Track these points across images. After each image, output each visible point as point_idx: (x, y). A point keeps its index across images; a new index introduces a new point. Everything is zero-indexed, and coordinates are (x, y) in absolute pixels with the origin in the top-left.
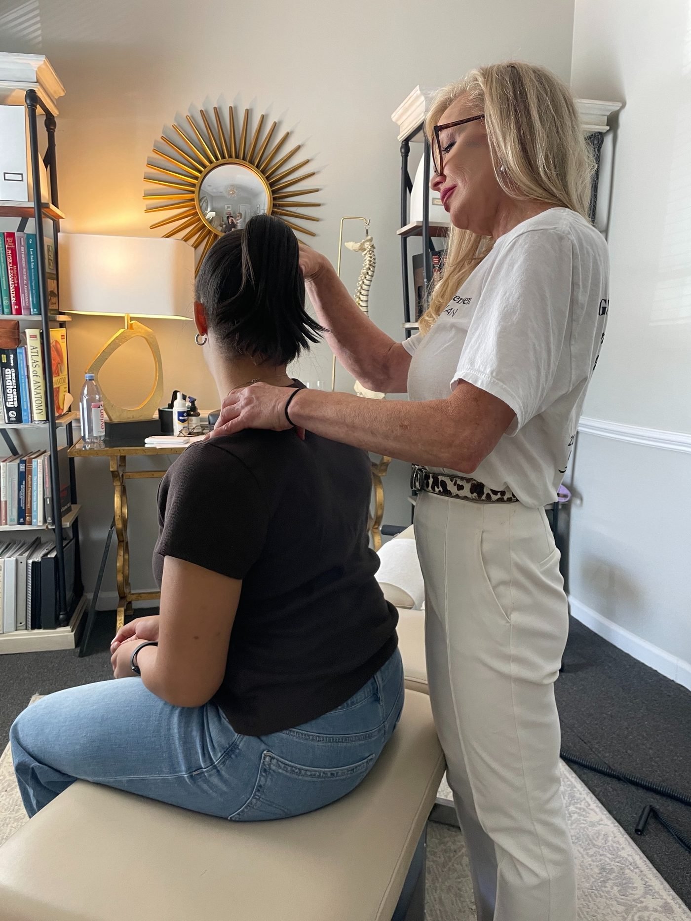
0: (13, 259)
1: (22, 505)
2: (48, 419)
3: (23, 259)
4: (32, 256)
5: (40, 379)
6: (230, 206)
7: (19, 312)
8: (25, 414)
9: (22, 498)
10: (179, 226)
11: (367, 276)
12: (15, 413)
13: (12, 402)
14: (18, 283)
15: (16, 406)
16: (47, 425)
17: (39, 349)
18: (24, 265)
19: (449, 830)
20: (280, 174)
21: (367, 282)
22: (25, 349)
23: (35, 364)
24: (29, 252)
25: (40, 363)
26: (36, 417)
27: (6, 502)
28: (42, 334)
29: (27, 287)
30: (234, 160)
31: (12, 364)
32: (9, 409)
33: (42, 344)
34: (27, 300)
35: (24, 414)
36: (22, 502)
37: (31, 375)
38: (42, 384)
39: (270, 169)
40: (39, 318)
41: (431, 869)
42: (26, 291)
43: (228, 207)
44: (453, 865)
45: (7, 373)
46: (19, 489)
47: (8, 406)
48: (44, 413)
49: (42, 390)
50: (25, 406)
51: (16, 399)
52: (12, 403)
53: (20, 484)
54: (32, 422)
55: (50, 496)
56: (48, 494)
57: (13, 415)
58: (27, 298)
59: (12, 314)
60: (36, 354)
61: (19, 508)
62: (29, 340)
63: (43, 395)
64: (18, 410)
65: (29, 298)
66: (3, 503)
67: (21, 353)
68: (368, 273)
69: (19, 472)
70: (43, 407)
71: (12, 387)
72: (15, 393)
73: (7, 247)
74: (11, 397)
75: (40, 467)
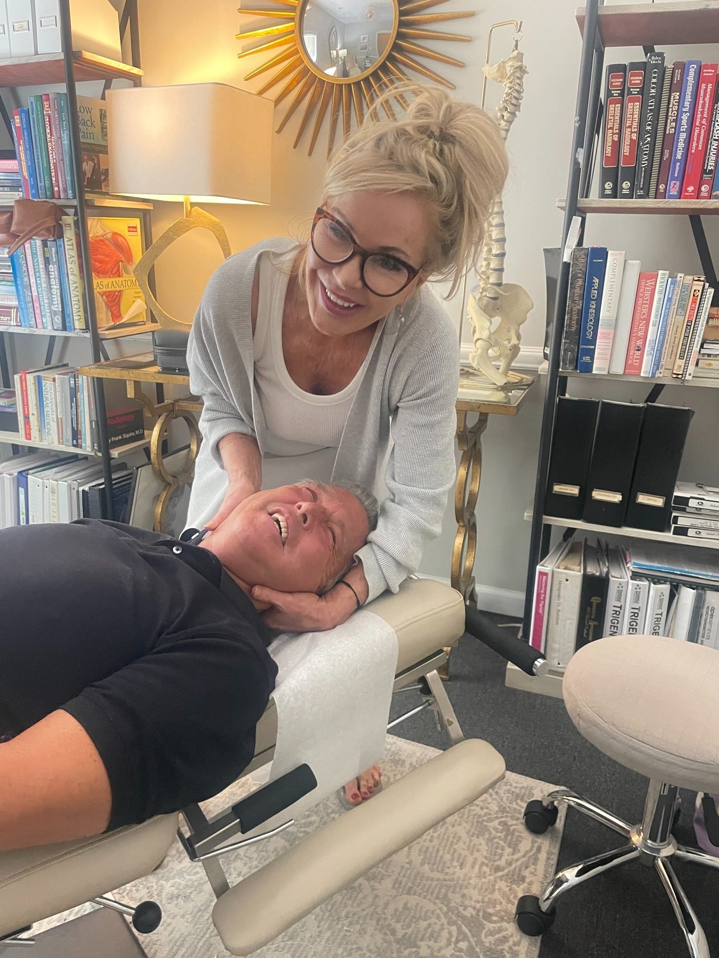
0: (51, 128)
1: (75, 426)
2: (87, 328)
3: (58, 127)
4: (64, 123)
5: (77, 279)
7: (59, 196)
8: (69, 320)
9: (74, 417)
12: (59, 318)
14: (56, 158)
15: (60, 309)
16: (88, 335)
17: (73, 241)
22: (64, 240)
23: (71, 259)
24: (62, 118)
25: (76, 259)
26: (77, 326)
27: (61, 419)
31: (54, 260)
32: (55, 313)
33: (78, 235)
34: (64, 179)
35: (67, 320)
36: (74, 422)
37: (69, 273)
38: (79, 285)
40: (74, 202)
42: (62, 169)
45: (51, 270)
46: (71, 407)
48: (83, 320)
49: (79, 293)
50: (68, 311)
51: (59, 301)
52: (57, 306)
53: (72, 401)
54: (74, 330)
55: (95, 419)
56: (94, 418)
57: (58, 320)
59: (53, 197)
60: (71, 247)
61: (73, 428)
62: (64, 230)
63: (80, 298)
64: (63, 314)
65: (65, 177)
66: (60, 420)
67: (60, 246)
68: (503, 116)
69: (71, 388)
70: (82, 313)
71: (55, 287)
72: (59, 294)
73: (45, 113)
74: (56, 299)
75: (85, 384)
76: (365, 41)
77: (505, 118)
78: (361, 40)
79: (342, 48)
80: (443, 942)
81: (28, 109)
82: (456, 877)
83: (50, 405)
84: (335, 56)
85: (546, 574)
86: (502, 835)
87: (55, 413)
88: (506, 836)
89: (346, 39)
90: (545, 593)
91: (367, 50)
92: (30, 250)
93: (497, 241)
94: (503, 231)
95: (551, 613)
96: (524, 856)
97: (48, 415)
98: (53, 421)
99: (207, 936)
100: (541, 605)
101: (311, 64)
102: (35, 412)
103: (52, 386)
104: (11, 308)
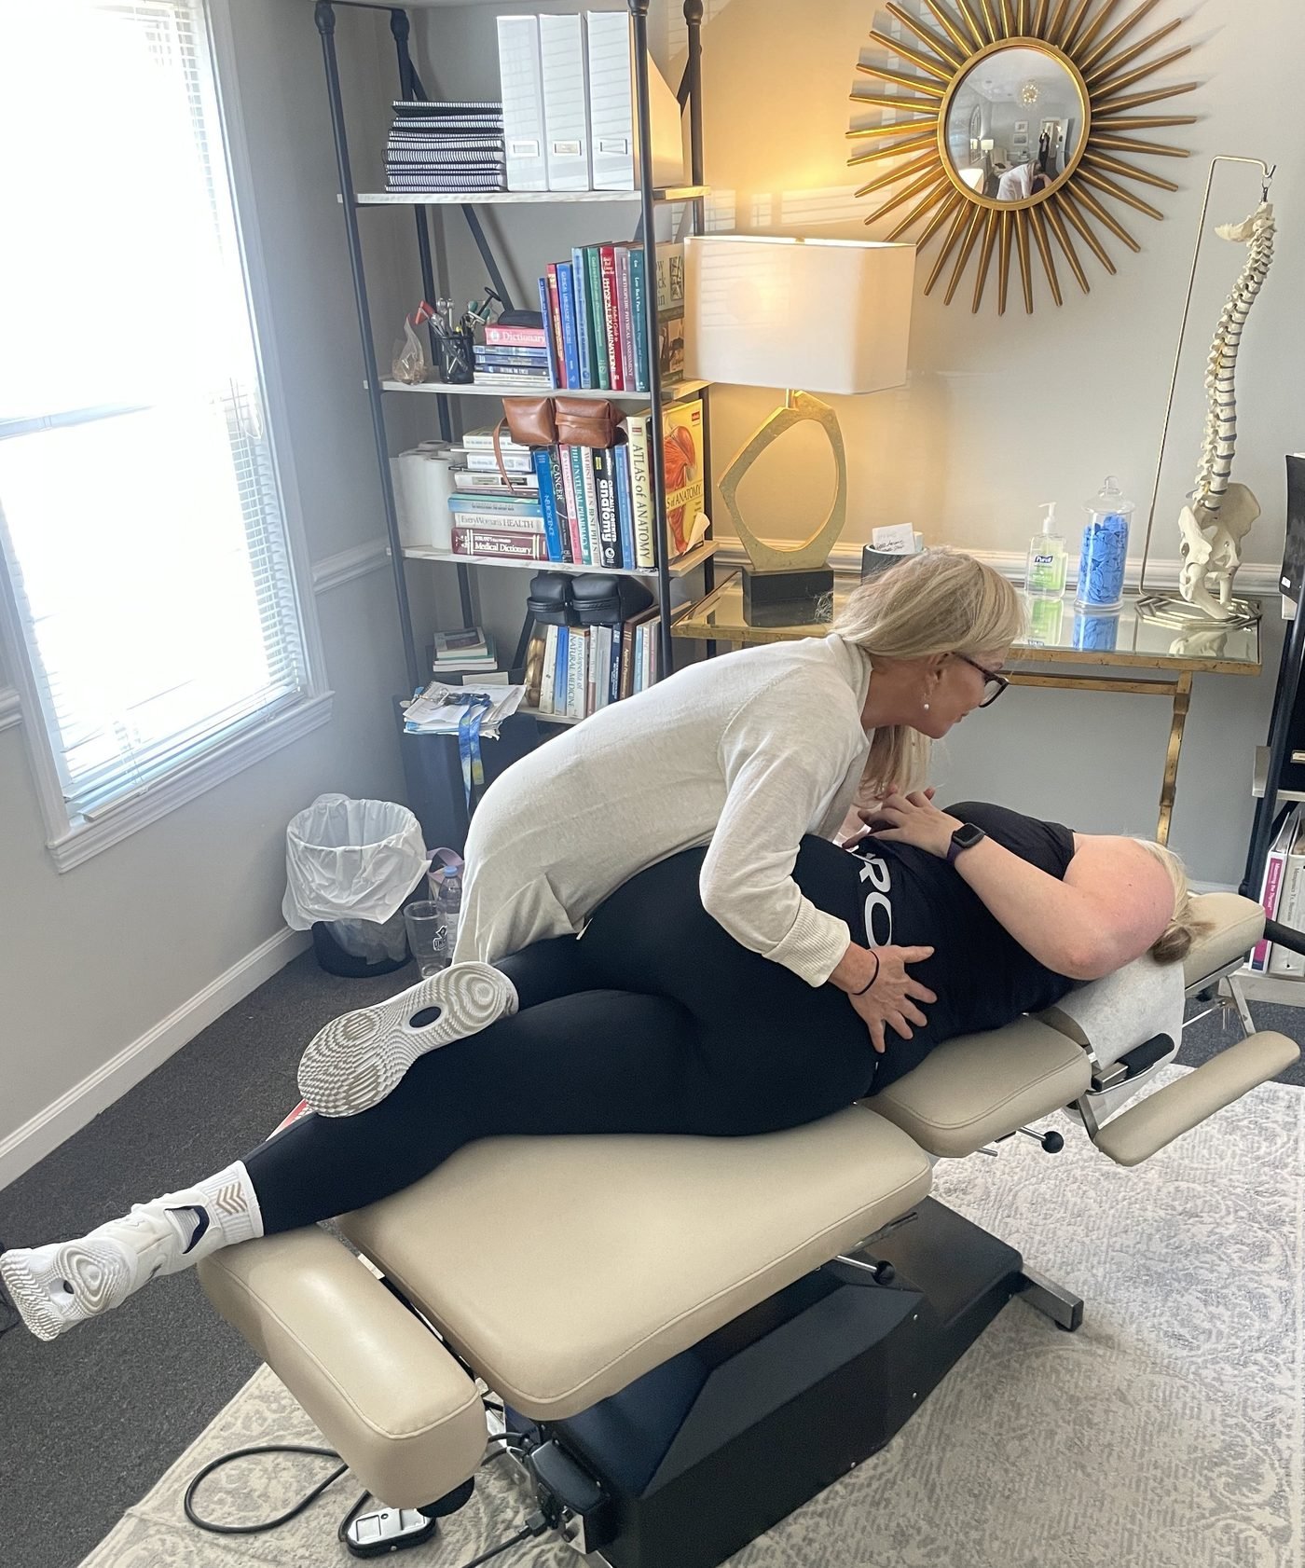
0: (612, 295)
1: (616, 693)
2: (656, 565)
3: (626, 294)
4: (638, 290)
5: (646, 501)
6: (1026, 123)
7: (620, 387)
8: (627, 554)
9: (615, 683)
10: (901, 193)
11: (1245, 294)
12: (613, 552)
13: (610, 537)
14: (619, 336)
15: (615, 540)
16: (656, 574)
17: (645, 451)
18: (626, 306)
19: (1038, 1317)
20: (1114, 59)
21: (1241, 306)
22: (627, 448)
23: (639, 475)
24: (633, 283)
25: (646, 474)
26: (640, 563)
27: (594, 684)
28: (649, 425)
29: (632, 344)
30: (1021, 39)
31: (609, 473)
32: (606, 545)
33: (650, 441)
34: (630, 365)
35: (625, 554)
36: (615, 689)
37: (634, 492)
38: (648, 508)
39: (1097, 47)
40: (646, 396)
41: (975, 1354)
42: (629, 352)
43: (1021, 127)
44: (1009, 1360)
45: (602, 487)
46: (612, 669)
47: (605, 540)
48: (651, 555)
49: (648, 519)
50: (625, 542)
51: (614, 529)
52: (610, 535)
53: (612, 661)
54: (636, 567)
57: (611, 553)
58: (632, 365)
59: (610, 388)
60: (640, 459)
62: (631, 435)
63: (649, 526)
64: (618, 546)
65: (633, 363)
66: (591, 685)
67: (621, 455)
68: (1247, 287)
69: (613, 644)
70: (650, 547)
71: (608, 510)
72: (613, 520)
73: (603, 273)
74: (608, 526)
75: (646, 640)
76: (1022, 130)
77: (1250, 289)
78: (1017, 127)
79: (986, 137)
80: (1223, 1213)
81: (571, 266)
82: (1218, 1166)
83: (576, 666)
84: (975, 147)
85: (1280, 861)
86: (1256, 1132)
87: (583, 678)
88: (1260, 1132)
89: (992, 123)
90: (1276, 884)
91: (1026, 144)
92: (568, 459)
93: (1226, 439)
94: (1233, 427)
95: (1282, 905)
96: (1282, 1147)
97: (572, 680)
98: (580, 687)
99: (999, 1217)
100: (1271, 898)
101: (957, 179)
102: (552, 674)
103: (583, 642)
104: (531, 534)
